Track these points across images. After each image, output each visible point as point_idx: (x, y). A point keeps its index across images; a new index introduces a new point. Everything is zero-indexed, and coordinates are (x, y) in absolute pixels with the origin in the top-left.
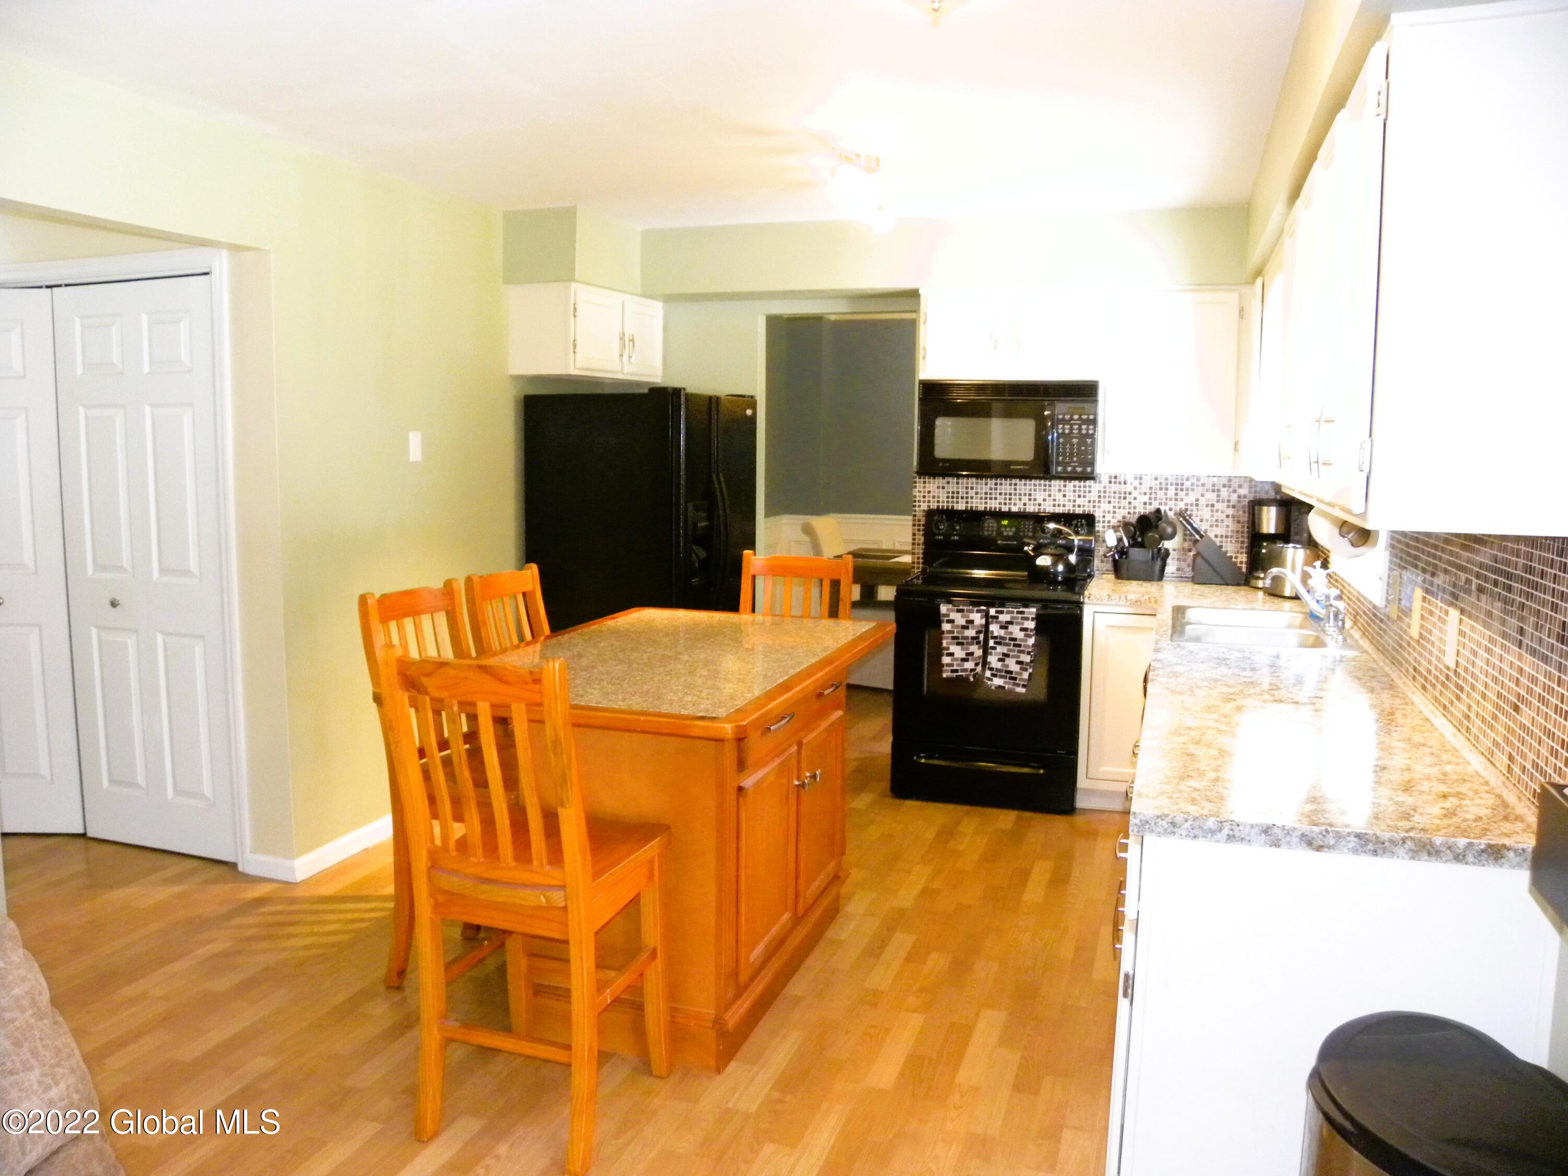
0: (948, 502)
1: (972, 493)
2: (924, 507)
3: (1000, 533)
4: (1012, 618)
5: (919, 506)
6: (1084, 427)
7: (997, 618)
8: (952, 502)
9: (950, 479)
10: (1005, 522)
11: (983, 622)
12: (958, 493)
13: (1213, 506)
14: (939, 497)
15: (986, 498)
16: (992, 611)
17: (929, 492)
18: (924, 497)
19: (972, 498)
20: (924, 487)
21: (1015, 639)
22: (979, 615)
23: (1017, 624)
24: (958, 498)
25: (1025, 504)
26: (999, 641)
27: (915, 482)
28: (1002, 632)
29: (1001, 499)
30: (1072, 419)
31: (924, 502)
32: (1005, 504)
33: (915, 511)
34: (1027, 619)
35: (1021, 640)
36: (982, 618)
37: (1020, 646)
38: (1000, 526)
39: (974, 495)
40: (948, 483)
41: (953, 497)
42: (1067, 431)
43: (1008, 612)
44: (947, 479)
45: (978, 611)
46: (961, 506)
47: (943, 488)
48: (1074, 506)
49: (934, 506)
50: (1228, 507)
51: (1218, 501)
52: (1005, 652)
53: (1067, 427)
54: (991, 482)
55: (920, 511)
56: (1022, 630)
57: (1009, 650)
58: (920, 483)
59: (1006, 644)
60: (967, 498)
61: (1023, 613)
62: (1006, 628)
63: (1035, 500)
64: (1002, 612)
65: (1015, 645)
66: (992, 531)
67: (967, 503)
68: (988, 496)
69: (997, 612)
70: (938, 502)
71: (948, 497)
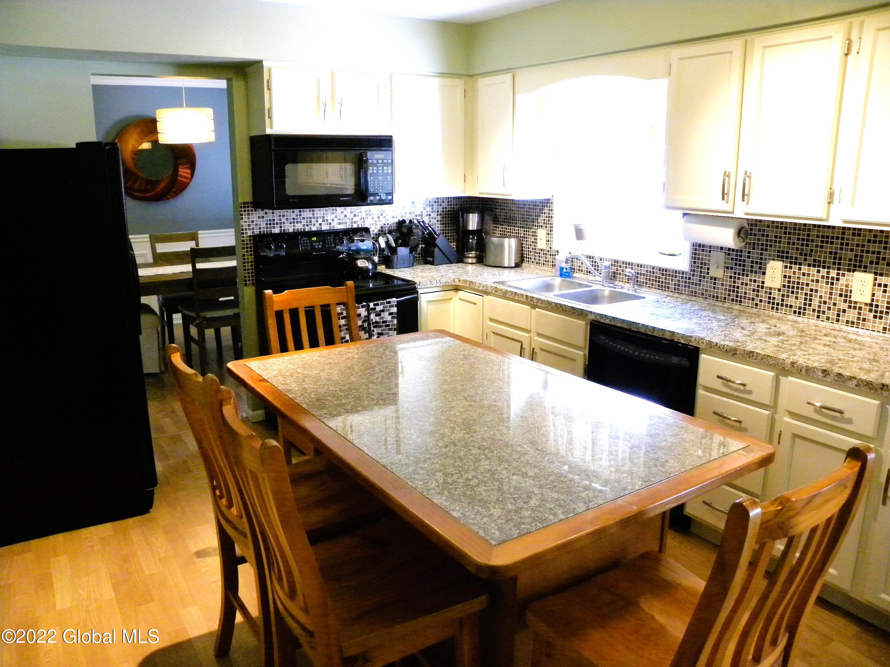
0: (267, 228)
1: (284, 220)
2: (250, 233)
3: (313, 248)
4: (384, 307)
5: (246, 233)
6: (385, 168)
7: (375, 309)
8: (270, 228)
9: (267, 211)
10: (314, 239)
11: (366, 314)
12: (274, 220)
13: (430, 215)
14: (260, 225)
15: (294, 223)
16: (372, 305)
17: (253, 222)
18: (249, 225)
19: (284, 223)
20: (249, 218)
21: (385, 322)
22: (364, 309)
23: (387, 311)
24: (274, 224)
25: (320, 224)
26: (377, 325)
27: (242, 215)
28: (377, 318)
29: (304, 222)
30: (378, 163)
31: (250, 229)
32: (307, 225)
33: (243, 237)
34: (392, 306)
35: (389, 321)
36: (365, 311)
37: (388, 326)
38: (312, 242)
39: (285, 221)
40: (266, 213)
41: (270, 224)
42: (375, 171)
43: (381, 304)
44: (265, 211)
45: (363, 307)
46: (277, 231)
47: (263, 217)
48: (352, 223)
49: (257, 232)
50: (438, 215)
51: (432, 212)
52: (380, 332)
53: (375, 168)
54: (297, 211)
55: (247, 237)
56: (390, 314)
57: (382, 330)
58: (245, 215)
59: (380, 327)
60: (281, 223)
61: (389, 302)
62: (379, 315)
63: (327, 220)
64: (377, 305)
65: (386, 326)
66: (307, 246)
67: (281, 227)
68: (294, 221)
69: (375, 305)
70: (260, 228)
71: (267, 224)
